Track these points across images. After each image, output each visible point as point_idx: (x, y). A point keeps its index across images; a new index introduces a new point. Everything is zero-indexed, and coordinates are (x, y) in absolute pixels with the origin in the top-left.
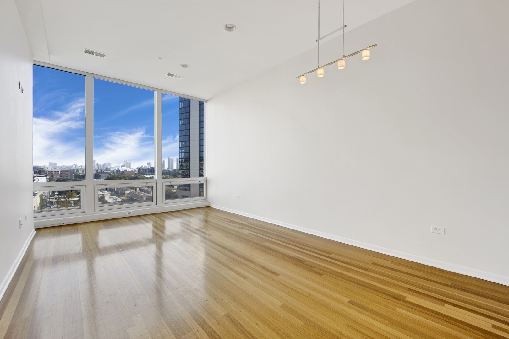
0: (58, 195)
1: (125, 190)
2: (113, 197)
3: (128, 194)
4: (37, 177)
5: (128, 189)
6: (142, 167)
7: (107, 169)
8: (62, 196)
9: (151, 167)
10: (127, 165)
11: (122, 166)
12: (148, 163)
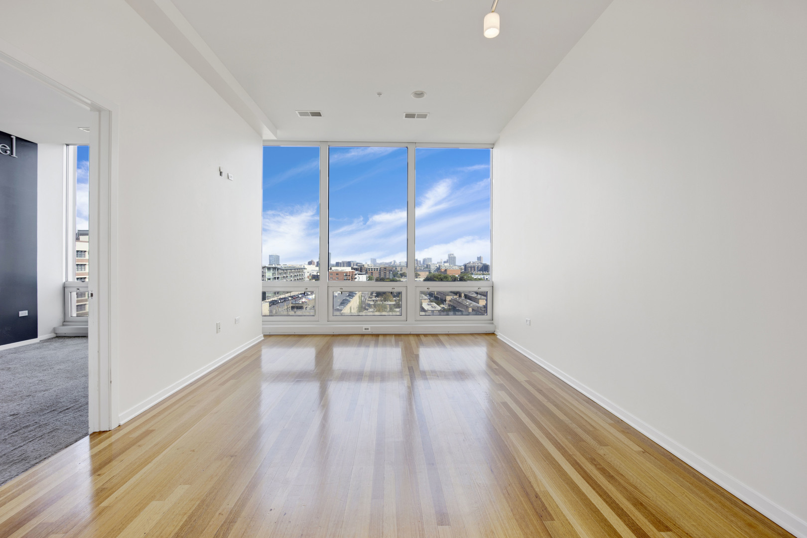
0: (376, 297)
1: (446, 296)
2: (432, 303)
3: (450, 301)
4: (359, 274)
5: (450, 294)
6: (470, 263)
7: (427, 265)
8: (379, 299)
9: (481, 263)
10: (451, 261)
11: (445, 262)
12: (478, 257)
